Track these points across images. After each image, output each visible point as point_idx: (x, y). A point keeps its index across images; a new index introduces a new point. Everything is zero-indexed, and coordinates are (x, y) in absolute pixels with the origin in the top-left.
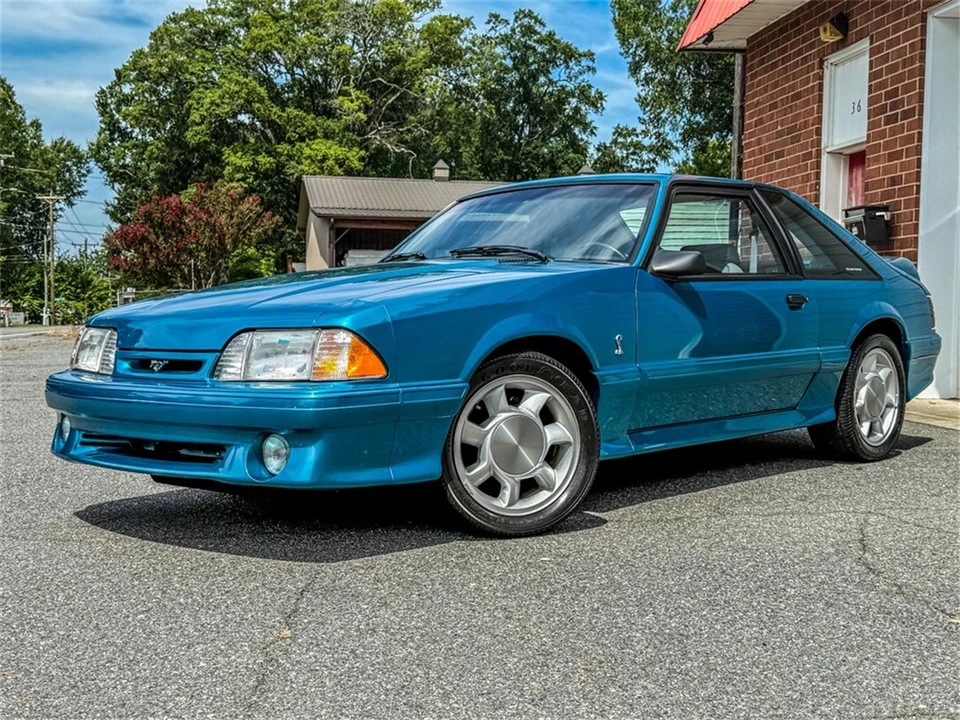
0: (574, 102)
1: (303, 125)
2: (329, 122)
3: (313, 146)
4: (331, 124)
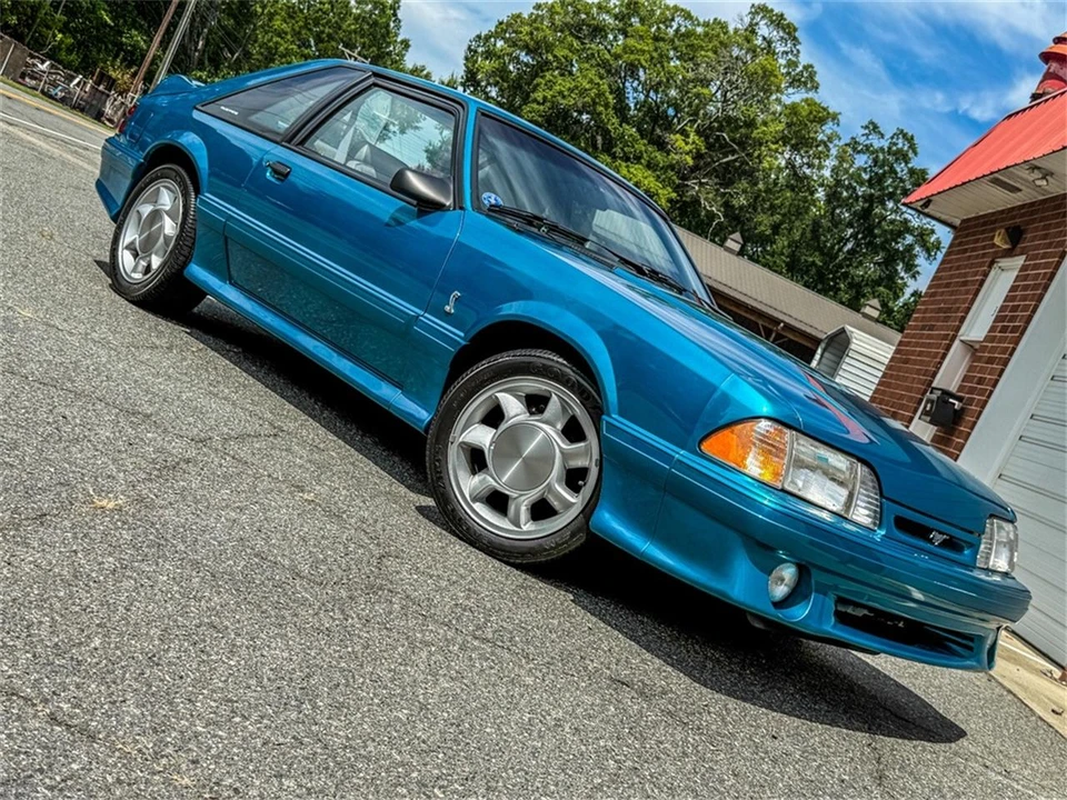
0: (909, 239)
1: (633, 147)
2: (657, 154)
3: (632, 170)
4: (659, 156)
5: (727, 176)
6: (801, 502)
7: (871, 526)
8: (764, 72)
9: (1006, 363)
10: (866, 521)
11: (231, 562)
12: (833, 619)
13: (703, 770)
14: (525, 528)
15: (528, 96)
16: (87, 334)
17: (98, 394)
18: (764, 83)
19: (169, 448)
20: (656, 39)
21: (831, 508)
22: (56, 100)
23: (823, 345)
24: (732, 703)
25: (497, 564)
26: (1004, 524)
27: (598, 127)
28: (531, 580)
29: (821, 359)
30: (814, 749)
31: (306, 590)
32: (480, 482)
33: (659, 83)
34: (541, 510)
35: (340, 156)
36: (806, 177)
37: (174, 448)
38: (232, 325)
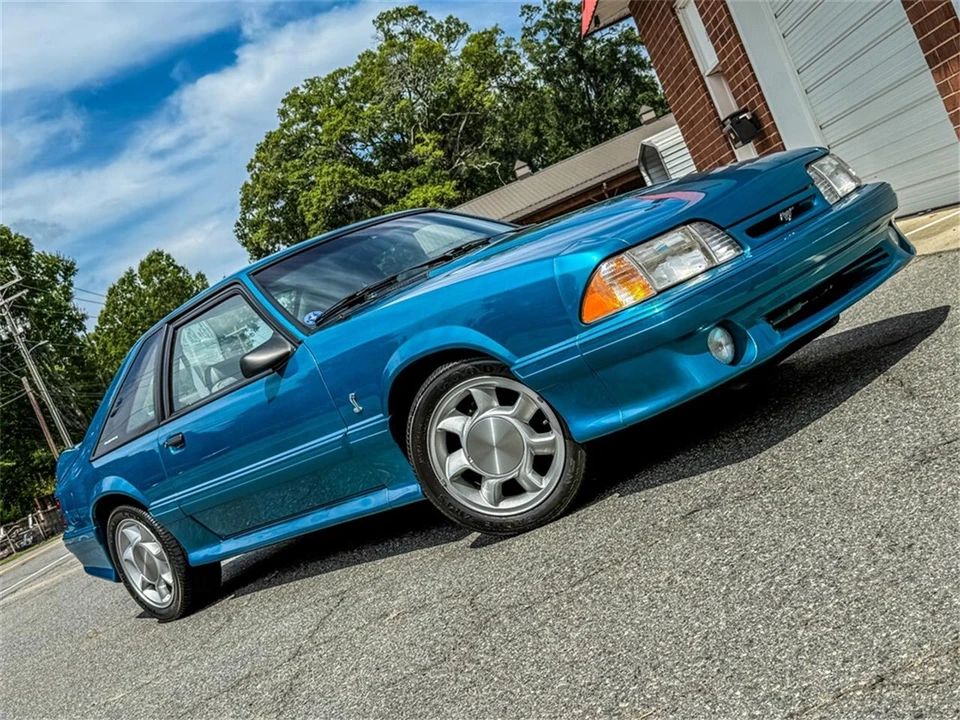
0: (623, 49)
1: (398, 183)
2: (418, 170)
3: (413, 197)
4: (419, 171)
5: (473, 137)
6: (679, 287)
7: (738, 253)
8: (424, 52)
9: (746, 59)
10: (732, 253)
11: (375, 707)
12: (777, 332)
13: (788, 510)
14: (544, 486)
15: (303, 224)
16: (168, 668)
17: (205, 696)
18: (432, 59)
19: (278, 680)
20: (339, 106)
21: (700, 270)
22: (30, 546)
23: (642, 168)
24: (775, 450)
25: (551, 525)
26: (821, 162)
27: (365, 195)
28: (582, 512)
29: (650, 178)
30: (853, 421)
31: (438, 673)
32: (488, 489)
33: (371, 129)
34: (542, 464)
35: (203, 392)
36: (520, 83)
37: (281, 677)
38: (258, 562)
